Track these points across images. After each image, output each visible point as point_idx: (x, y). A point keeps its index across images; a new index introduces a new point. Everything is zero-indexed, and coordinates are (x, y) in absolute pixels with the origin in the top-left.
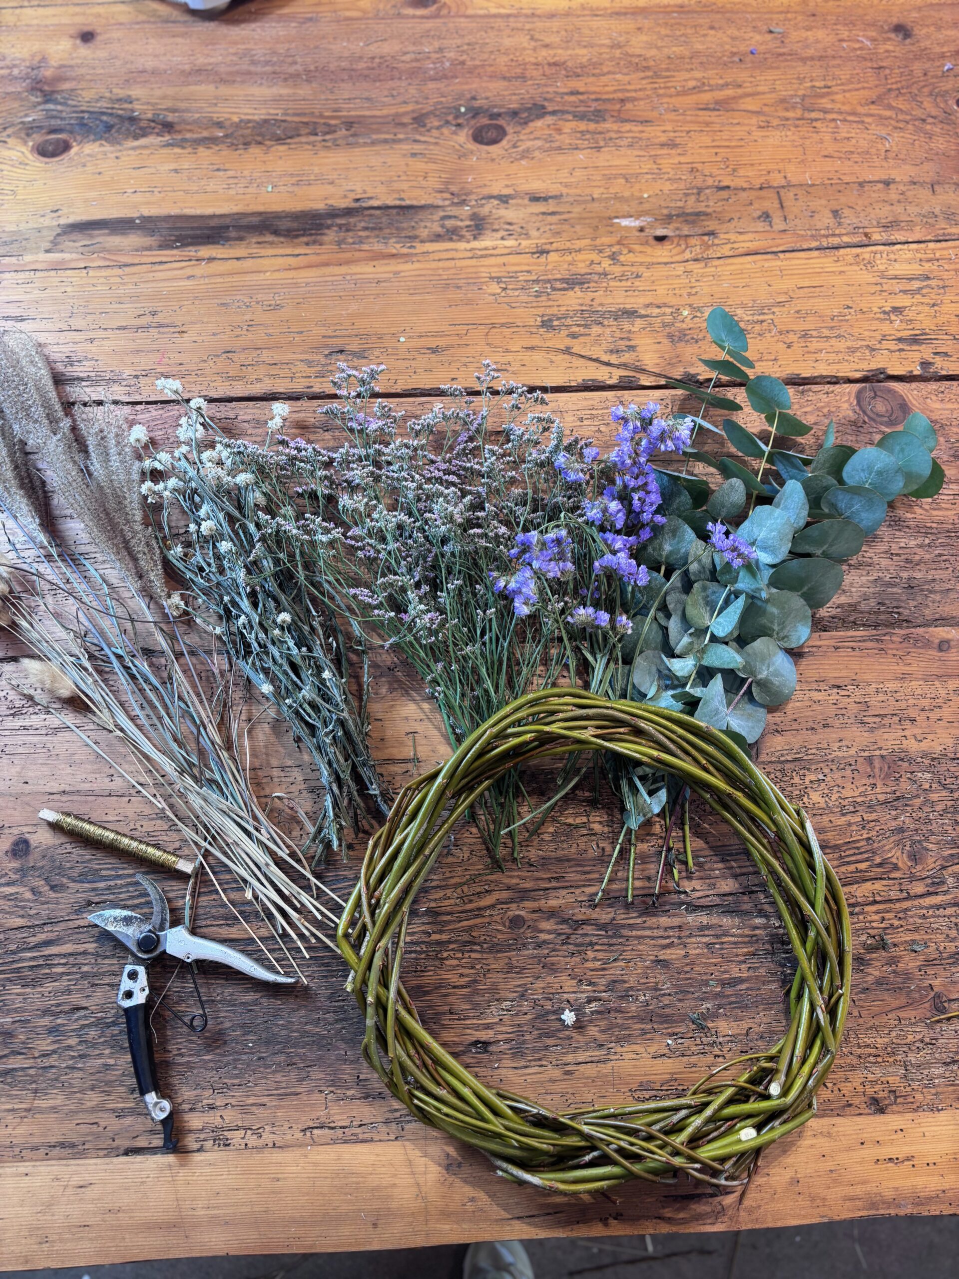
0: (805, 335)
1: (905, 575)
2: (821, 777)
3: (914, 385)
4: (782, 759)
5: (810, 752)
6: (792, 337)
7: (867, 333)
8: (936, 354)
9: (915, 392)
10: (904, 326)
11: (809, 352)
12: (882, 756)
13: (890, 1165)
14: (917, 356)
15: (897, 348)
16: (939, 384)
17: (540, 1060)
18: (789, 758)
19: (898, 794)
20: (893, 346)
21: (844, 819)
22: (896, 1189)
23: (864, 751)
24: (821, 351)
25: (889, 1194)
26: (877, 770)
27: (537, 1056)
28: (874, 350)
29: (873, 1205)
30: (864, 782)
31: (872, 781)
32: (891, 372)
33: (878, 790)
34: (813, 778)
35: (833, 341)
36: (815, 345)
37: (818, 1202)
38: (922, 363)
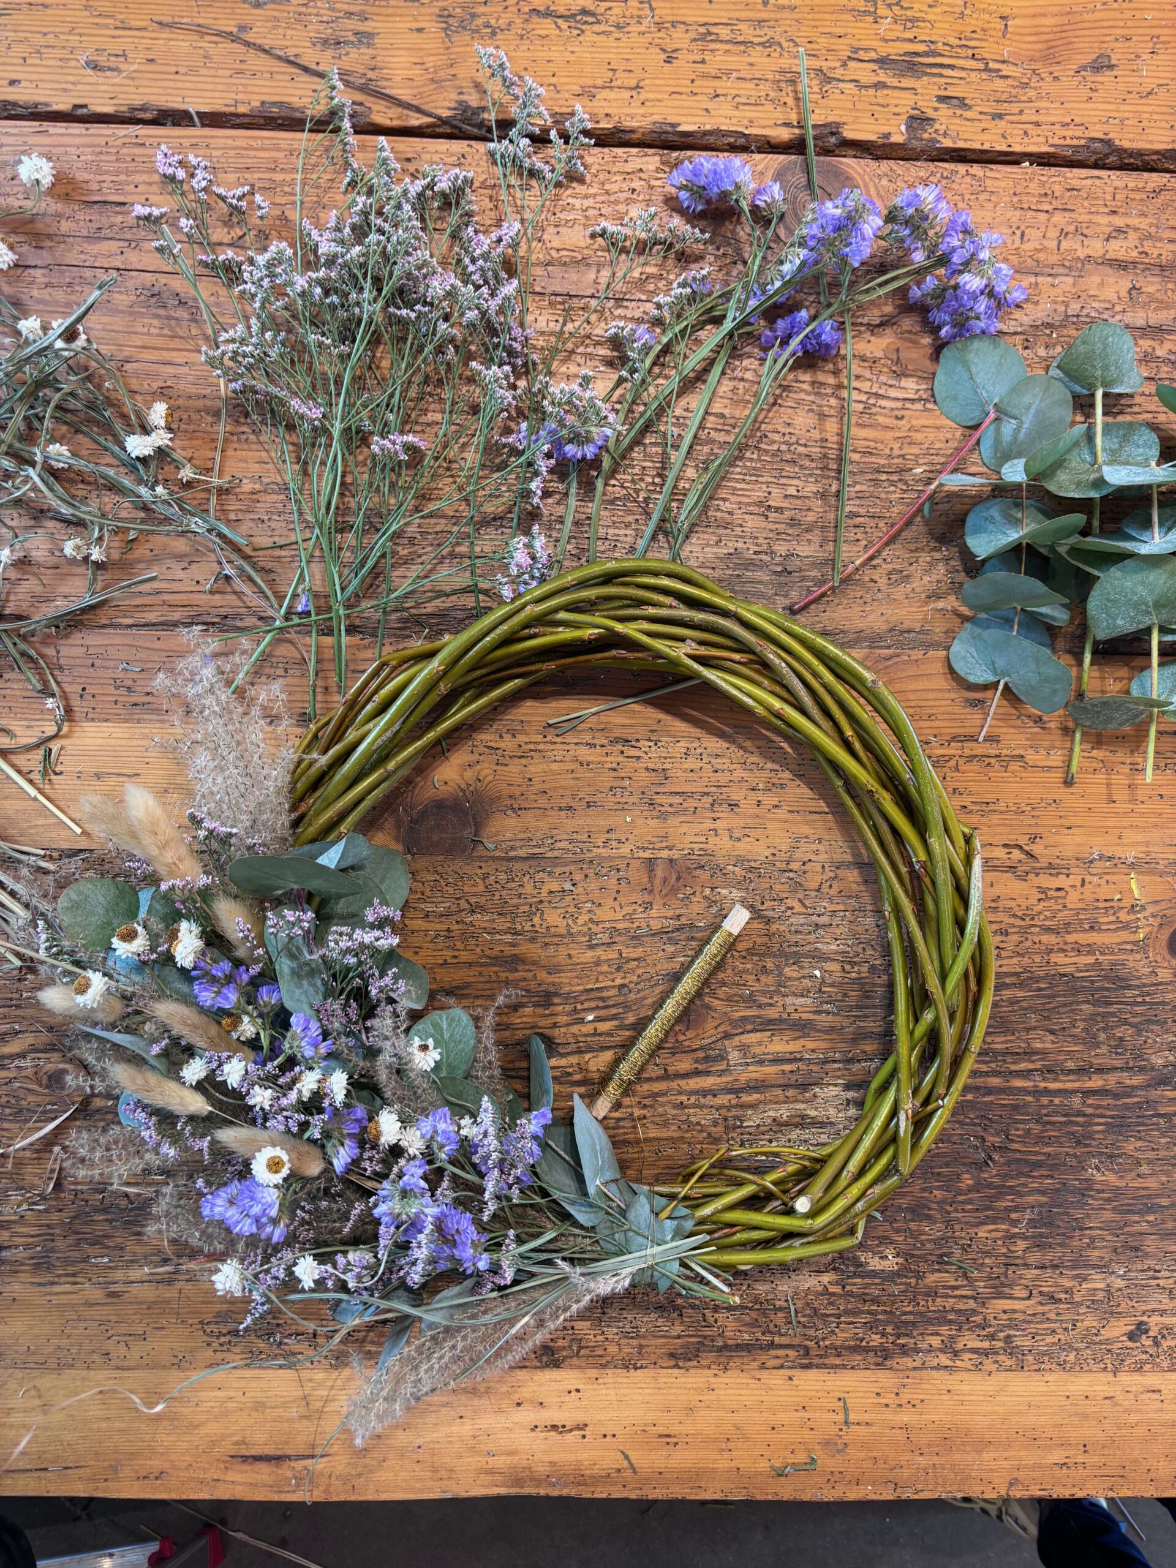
0: (706, 36)
1: (781, 549)
2: (568, 886)
3: (885, 165)
4: (512, 854)
5: (558, 845)
6: (680, 38)
7: (823, 41)
8: (942, 99)
9: (884, 182)
10: (898, 31)
11: (705, 76)
12: (671, 860)
13: (553, 1433)
14: (904, 102)
15: (875, 79)
16: (931, 166)
17: (74, 1275)
18: (522, 853)
19: (684, 920)
20: (865, 73)
21: (590, 953)
22: (553, 1464)
23: (644, 849)
24: (728, 73)
25: (542, 1469)
26: (657, 882)
27: (70, 1269)
28: (829, 80)
29: (518, 1481)
30: (633, 899)
31: (647, 898)
32: (849, 134)
33: (654, 913)
34: (555, 887)
35: (757, 55)
36: (719, 59)
37: (444, 1474)
38: (912, 118)
